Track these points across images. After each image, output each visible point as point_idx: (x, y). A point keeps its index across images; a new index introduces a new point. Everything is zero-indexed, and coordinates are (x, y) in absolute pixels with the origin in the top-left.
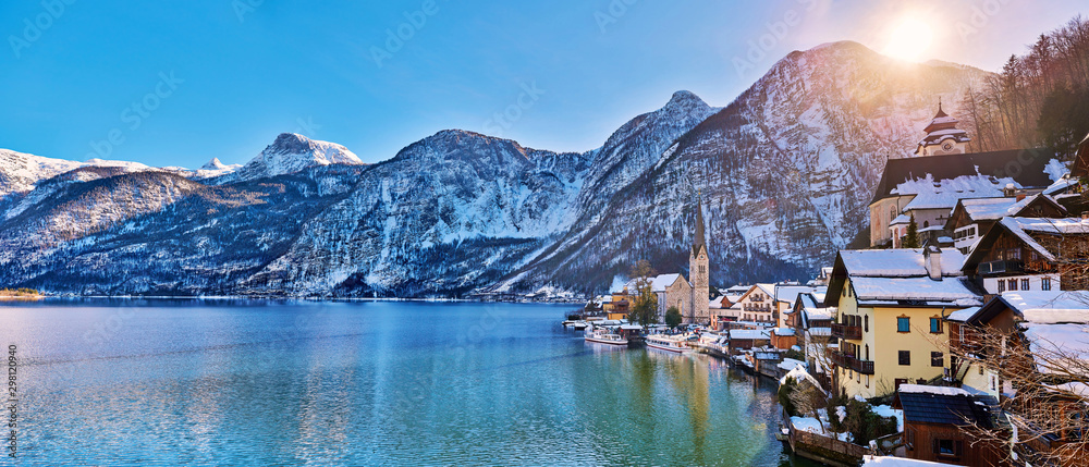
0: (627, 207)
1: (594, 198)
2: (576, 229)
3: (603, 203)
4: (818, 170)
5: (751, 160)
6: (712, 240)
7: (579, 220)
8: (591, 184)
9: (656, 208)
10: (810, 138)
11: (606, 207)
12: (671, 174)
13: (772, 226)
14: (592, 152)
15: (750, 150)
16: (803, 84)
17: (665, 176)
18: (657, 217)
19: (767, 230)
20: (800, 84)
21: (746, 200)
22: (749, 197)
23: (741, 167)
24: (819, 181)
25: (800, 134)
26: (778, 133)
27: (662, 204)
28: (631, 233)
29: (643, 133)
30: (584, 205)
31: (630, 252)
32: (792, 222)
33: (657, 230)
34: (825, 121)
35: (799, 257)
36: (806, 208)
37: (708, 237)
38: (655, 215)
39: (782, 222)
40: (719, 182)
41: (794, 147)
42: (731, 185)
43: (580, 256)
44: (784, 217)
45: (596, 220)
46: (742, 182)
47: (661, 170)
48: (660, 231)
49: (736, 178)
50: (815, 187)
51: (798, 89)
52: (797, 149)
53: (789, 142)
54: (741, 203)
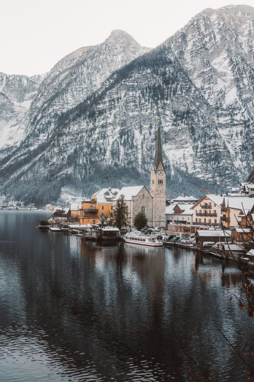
0: (72, 127)
1: (42, 117)
2: (25, 144)
3: (49, 123)
4: (224, 107)
5: (174, 94)
6: (143, 159)
7: (28, 137)
8: (39, 104)
9: (97, 131)
10: (219, 80)
11: (53, 126)
12: (110, 101)
13: (189, 150)
14: (39, 76)
15: (174, 86)
16: (215, 36)
17: (105, 103)
18: (98, 138)
19: (186, 153)
20: (212, 36)
21: (170, 127)
22: (173, 125)
23: (167, 100)
24: (226, 116)
25: (212, 76)
26: (196, 74)
27: (103, 126)
28: (75, 150)
29: (86, 64)
30: (33, 123)
31: (75, 167)
32: (205, 147)
33: (98, 149)
34: (230, 68)
35: (210, 176)
36: (215, 136)
37: (140, 156)
38: (96, 136)
39: (197, 147)
40: (149, 111)
41: (207, 86)
42: (158, 114)
43: (30, 169)
44: (199, 143)
45: (43, 137)
46: (168, 112)
47: (102, 97)
48: (101, 149)
49: (162, 108)
50: (222, 120)
51: (210, 40)
52: (209, 88)
53: (204, 81)
54: (166, 129)
